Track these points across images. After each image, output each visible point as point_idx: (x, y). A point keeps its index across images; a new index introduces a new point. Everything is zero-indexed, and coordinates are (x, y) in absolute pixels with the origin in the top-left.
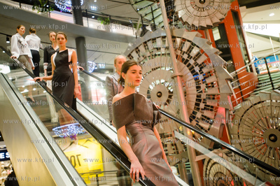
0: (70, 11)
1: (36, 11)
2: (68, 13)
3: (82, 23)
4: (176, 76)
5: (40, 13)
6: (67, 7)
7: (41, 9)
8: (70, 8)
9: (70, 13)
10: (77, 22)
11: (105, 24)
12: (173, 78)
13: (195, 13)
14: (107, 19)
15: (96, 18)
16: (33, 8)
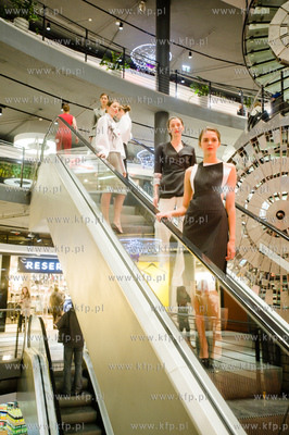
0: (151, 70)
1: (104, 68)
3: (167, 92)
5: (110, 71)
6: (148, 65)
7: (112, 64)
8: (152, 66)
9: (152, 74)
10: (160, 89)
11: (200, 95)
14: (206, 88)
15: (188, 84)
16: (102, 63)
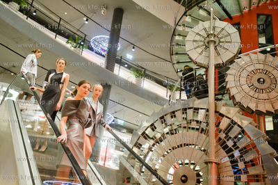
0: (103, 53)
1: (69, 46)
2: (101, 55)
3: (112, 70)
4: (211, 162)
5: (72, 48)
6: (102, 49)
7: (75, 44)
8: (104, 51)
9: (103, 56)
10: (107, 67)
11: (137, 77)
12: (206, 163)
13: (252, 93)
14: (141, 72)
15: (129, 67)
16: (67, 42)
